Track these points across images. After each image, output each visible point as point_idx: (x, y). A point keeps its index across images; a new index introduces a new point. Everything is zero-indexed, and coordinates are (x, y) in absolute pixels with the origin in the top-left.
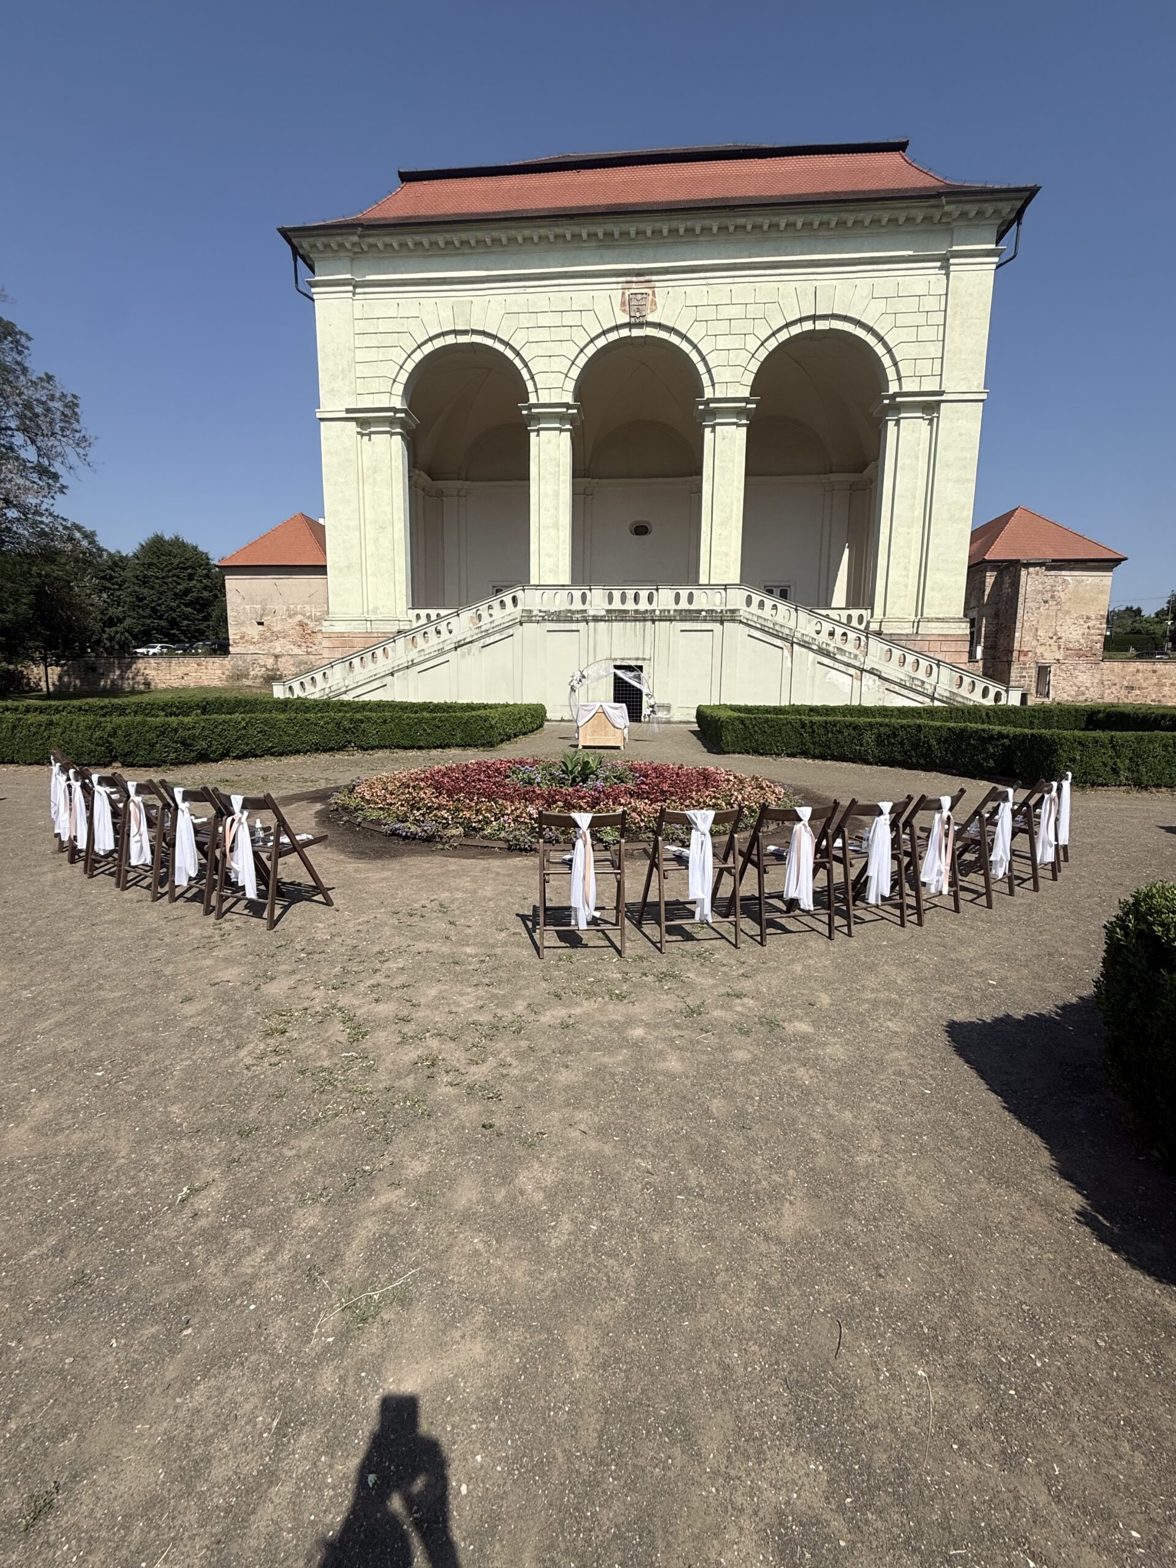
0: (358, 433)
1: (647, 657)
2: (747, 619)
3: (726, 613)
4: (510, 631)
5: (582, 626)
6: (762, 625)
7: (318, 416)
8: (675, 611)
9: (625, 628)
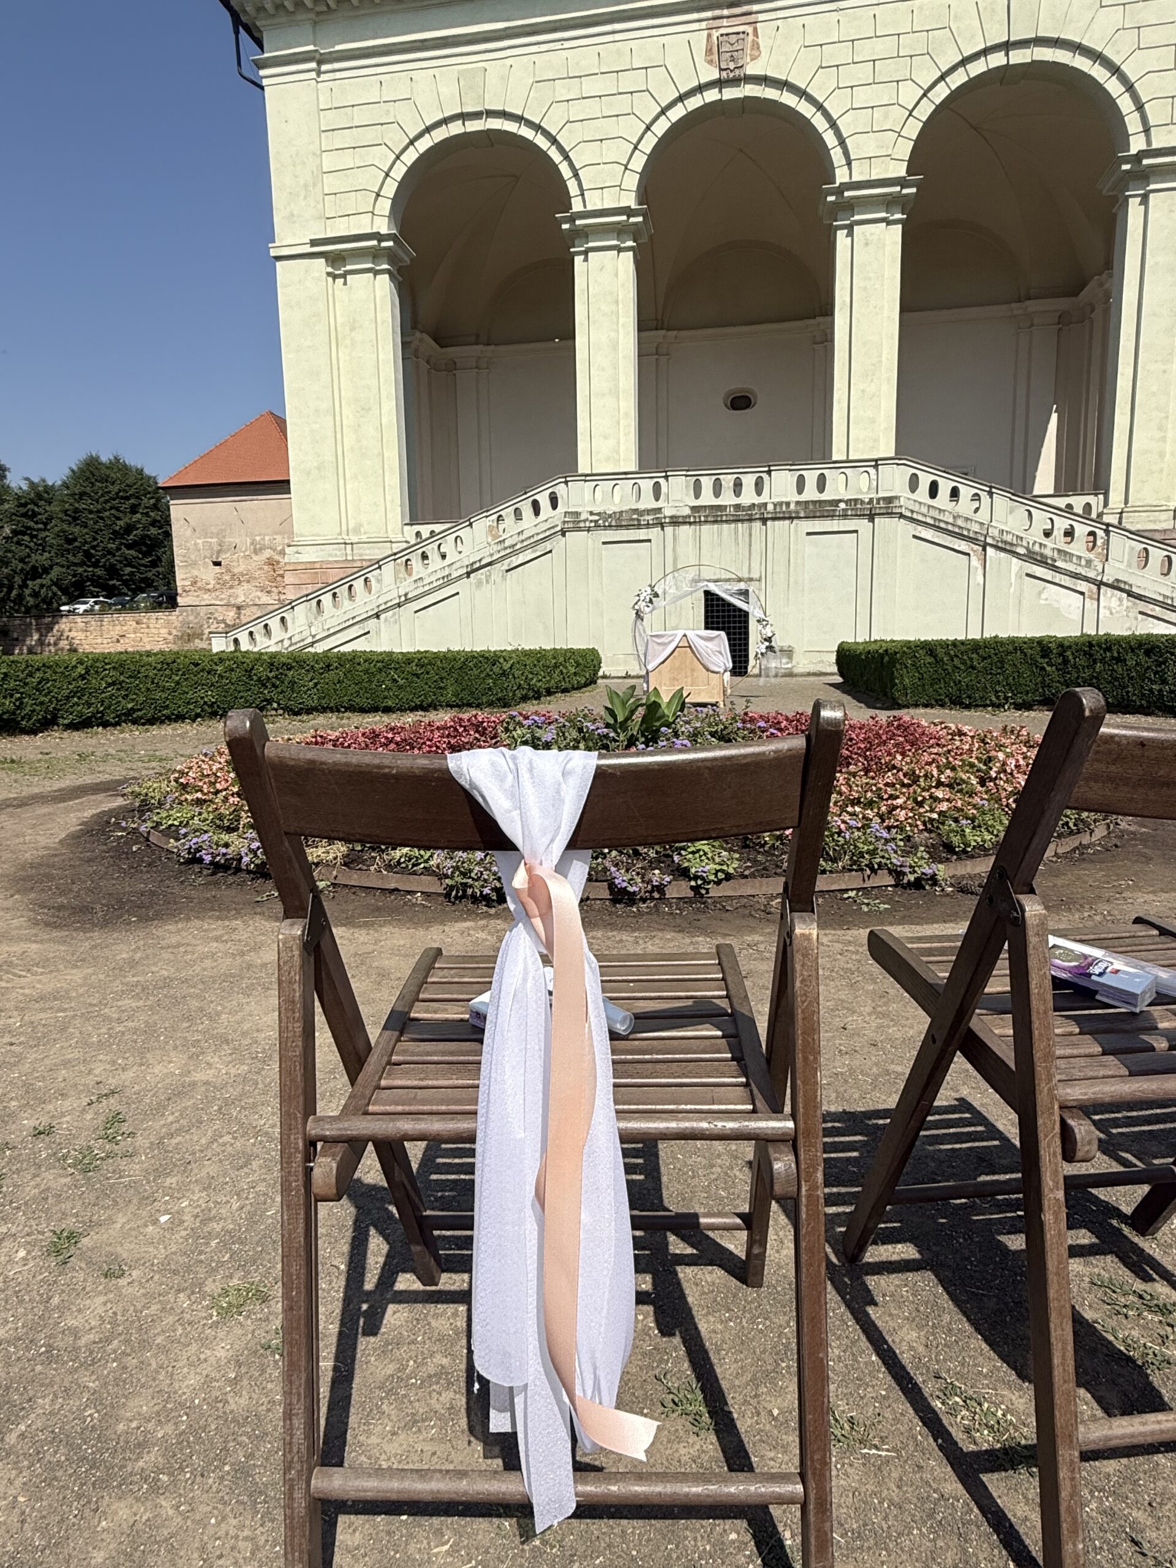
0: (329, 274)
1: (756, 576)
2: (912, 512)
3: (878, 503)
4: (548, 546)
5: (654, 533)
6: (935, 519)
7: (273, 253)
8: (798, 503)
9: (720, 534)
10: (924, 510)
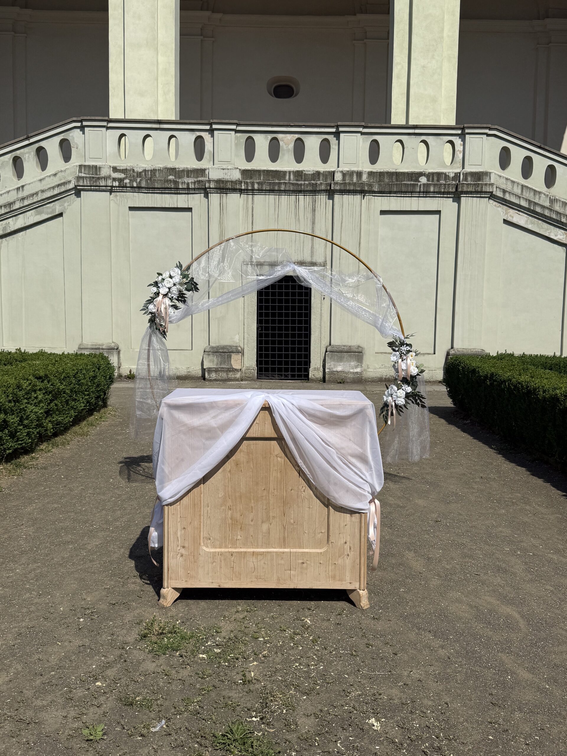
2: (504, 191)
3: (466, 179)
4: (57, 207)
5: (196, 200)
6: (530, 202)
8: (371, 174)
10: (517, 190)
